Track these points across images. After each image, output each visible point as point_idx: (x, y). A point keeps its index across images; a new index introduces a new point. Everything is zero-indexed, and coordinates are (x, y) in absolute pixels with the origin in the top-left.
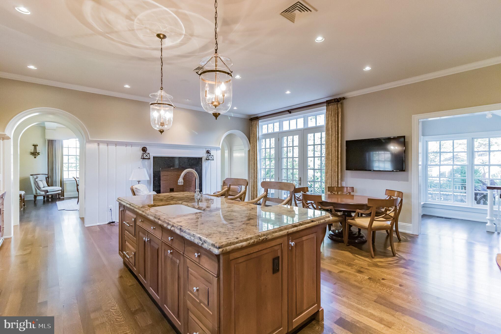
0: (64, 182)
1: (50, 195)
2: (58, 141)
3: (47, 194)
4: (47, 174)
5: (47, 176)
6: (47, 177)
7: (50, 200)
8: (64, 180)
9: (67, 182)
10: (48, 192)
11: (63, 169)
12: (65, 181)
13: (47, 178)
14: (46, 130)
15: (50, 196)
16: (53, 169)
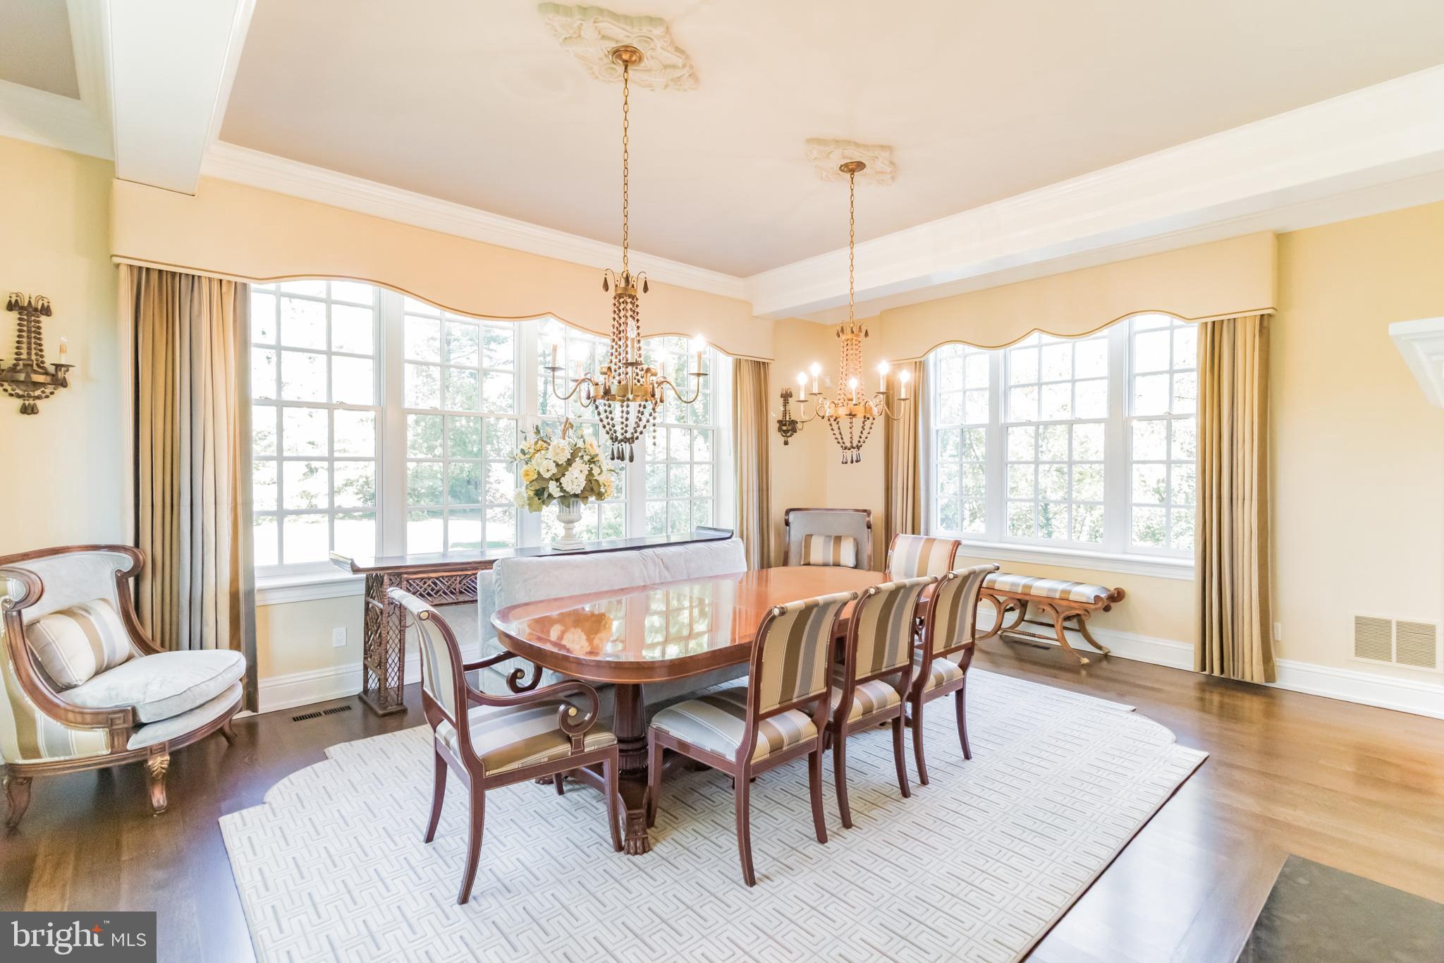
0: (259, 600)
1: (161, 748)
2: (216, 286)
3: (136, 742)
4: (130, 542)
5: (127, 563)
6: (129, 573)
7: (159, 797)
8: (259, 584)
9: (274, 598)
10: (139, 726)
11: (248, 503)
12: (261, 590)
13: (131, 581)
14: (116, 182)
15: (159, 763)
16: (173, 506)
